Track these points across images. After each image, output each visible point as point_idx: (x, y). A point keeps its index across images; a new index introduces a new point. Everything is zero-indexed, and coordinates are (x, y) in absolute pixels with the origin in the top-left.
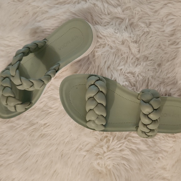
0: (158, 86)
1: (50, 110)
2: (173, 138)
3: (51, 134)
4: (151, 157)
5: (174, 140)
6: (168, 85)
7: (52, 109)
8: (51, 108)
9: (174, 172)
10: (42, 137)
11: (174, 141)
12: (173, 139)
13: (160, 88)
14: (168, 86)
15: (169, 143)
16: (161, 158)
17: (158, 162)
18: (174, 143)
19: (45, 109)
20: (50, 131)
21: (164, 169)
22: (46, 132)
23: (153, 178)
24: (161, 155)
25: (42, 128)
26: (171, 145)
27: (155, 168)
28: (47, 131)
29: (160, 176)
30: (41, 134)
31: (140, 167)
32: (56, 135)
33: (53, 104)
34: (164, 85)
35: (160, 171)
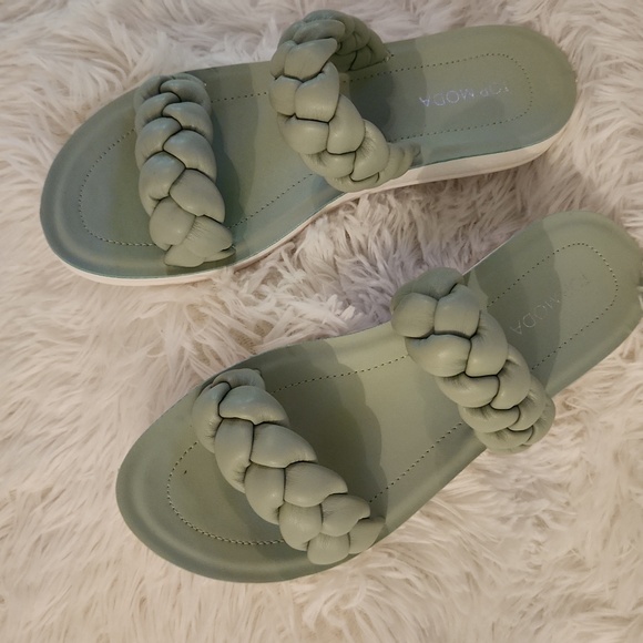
0: (456, 237)
1: (55, 430)
2: (569, 423)
3: (76, 525)
4: (504, 520)
5: (577, 427)
6: (495, 223)
7: (61, 424)
8: (55, 421)
9: (619, 564)
10: (44, 549)
11: (580, 434)
12: (571, 427)
13: (467, 244)
14: (496, 228)
15: (561, 447)
16: (546, 518)
17: (540, 538)
18: (579, 440)
19: (33, 431)
20: (71, 513)
21: (577, 565)
22: (55, 522)
23: (545, 614)
24: (544, 504)
25: (38, 509)
26: (574, 454)
27: (537, 567)
28: (60, 519)
29: (568, 598)
30: (39, 539)
31: (470, 568)
32: (98, 524)
33: (61, 402)
34: (481, 229)
35: (565, 578)
